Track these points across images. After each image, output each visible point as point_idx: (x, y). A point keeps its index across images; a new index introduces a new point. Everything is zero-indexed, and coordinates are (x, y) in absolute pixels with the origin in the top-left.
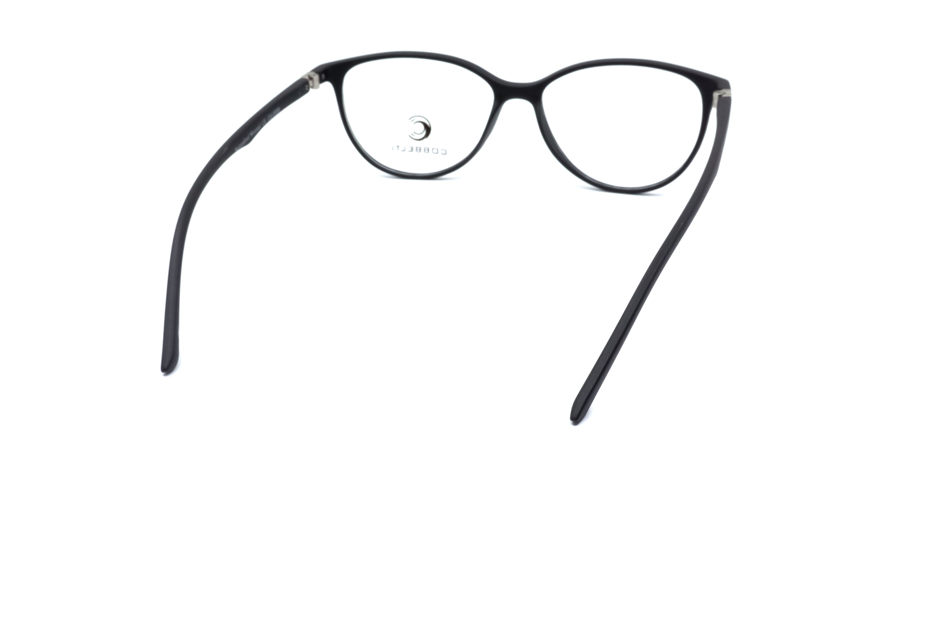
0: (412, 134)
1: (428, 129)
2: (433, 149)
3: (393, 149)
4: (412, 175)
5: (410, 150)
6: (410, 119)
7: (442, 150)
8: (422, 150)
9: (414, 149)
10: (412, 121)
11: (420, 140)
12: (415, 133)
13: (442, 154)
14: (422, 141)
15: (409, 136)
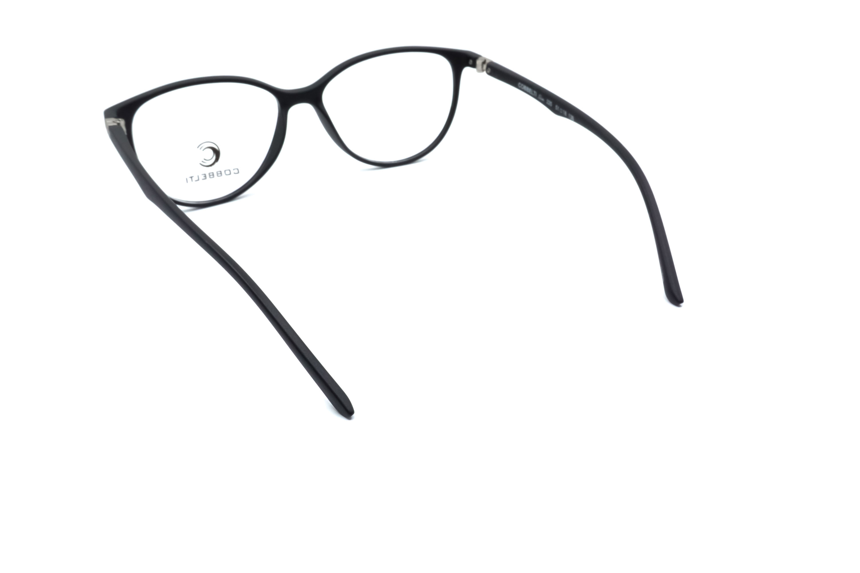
0: (203, 162)
1: (217, 153)
2: (225, 171)
3: (187, 182)
4: (210, 202)
5: (204, 178)
6: (198, 147)
7: (234, 170)
8: (215, 174)
9: (208, 176)
10: (200, 149)
11: (211, 165)
12: (205, 159)
13: (235, 173)
14: (213, 166)
15: (201, 164)
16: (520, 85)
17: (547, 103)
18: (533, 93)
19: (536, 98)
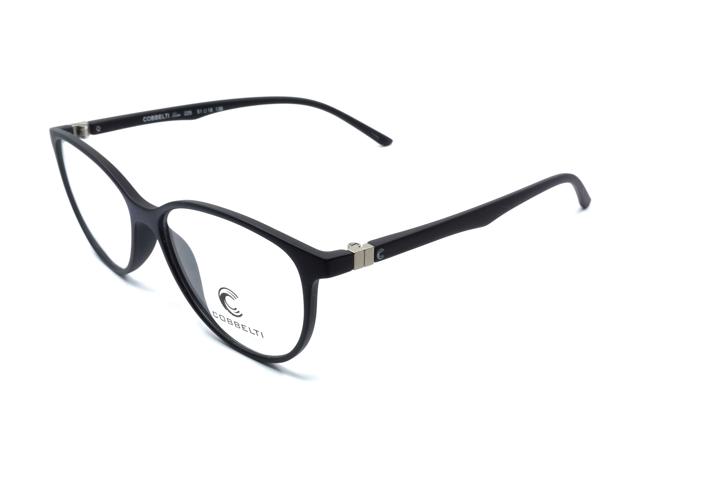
16: (145, 119)
17: (185, 115)
18: (165, 116)
19: (171, 119)
